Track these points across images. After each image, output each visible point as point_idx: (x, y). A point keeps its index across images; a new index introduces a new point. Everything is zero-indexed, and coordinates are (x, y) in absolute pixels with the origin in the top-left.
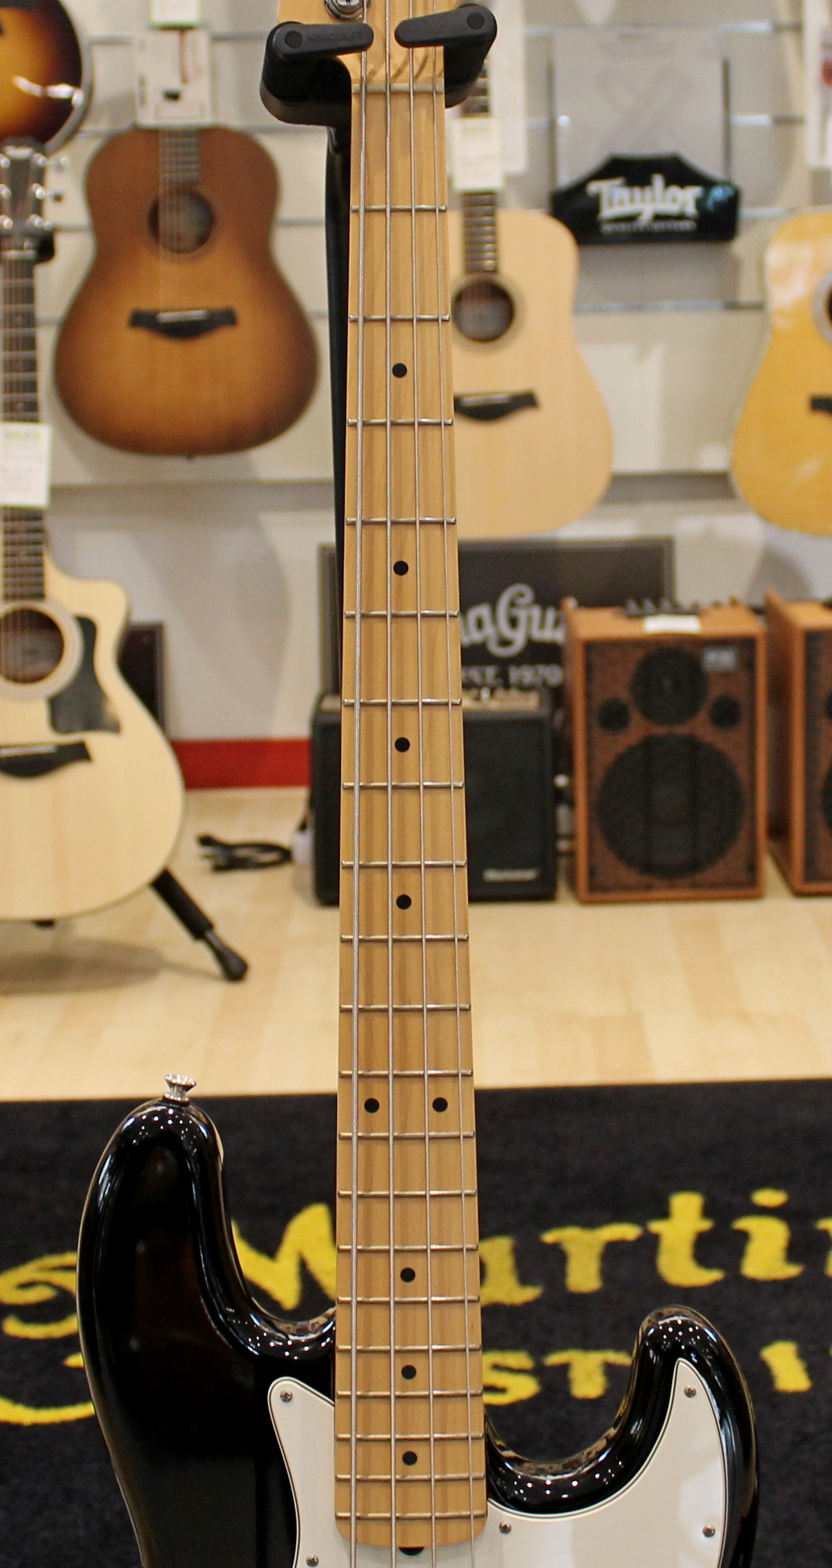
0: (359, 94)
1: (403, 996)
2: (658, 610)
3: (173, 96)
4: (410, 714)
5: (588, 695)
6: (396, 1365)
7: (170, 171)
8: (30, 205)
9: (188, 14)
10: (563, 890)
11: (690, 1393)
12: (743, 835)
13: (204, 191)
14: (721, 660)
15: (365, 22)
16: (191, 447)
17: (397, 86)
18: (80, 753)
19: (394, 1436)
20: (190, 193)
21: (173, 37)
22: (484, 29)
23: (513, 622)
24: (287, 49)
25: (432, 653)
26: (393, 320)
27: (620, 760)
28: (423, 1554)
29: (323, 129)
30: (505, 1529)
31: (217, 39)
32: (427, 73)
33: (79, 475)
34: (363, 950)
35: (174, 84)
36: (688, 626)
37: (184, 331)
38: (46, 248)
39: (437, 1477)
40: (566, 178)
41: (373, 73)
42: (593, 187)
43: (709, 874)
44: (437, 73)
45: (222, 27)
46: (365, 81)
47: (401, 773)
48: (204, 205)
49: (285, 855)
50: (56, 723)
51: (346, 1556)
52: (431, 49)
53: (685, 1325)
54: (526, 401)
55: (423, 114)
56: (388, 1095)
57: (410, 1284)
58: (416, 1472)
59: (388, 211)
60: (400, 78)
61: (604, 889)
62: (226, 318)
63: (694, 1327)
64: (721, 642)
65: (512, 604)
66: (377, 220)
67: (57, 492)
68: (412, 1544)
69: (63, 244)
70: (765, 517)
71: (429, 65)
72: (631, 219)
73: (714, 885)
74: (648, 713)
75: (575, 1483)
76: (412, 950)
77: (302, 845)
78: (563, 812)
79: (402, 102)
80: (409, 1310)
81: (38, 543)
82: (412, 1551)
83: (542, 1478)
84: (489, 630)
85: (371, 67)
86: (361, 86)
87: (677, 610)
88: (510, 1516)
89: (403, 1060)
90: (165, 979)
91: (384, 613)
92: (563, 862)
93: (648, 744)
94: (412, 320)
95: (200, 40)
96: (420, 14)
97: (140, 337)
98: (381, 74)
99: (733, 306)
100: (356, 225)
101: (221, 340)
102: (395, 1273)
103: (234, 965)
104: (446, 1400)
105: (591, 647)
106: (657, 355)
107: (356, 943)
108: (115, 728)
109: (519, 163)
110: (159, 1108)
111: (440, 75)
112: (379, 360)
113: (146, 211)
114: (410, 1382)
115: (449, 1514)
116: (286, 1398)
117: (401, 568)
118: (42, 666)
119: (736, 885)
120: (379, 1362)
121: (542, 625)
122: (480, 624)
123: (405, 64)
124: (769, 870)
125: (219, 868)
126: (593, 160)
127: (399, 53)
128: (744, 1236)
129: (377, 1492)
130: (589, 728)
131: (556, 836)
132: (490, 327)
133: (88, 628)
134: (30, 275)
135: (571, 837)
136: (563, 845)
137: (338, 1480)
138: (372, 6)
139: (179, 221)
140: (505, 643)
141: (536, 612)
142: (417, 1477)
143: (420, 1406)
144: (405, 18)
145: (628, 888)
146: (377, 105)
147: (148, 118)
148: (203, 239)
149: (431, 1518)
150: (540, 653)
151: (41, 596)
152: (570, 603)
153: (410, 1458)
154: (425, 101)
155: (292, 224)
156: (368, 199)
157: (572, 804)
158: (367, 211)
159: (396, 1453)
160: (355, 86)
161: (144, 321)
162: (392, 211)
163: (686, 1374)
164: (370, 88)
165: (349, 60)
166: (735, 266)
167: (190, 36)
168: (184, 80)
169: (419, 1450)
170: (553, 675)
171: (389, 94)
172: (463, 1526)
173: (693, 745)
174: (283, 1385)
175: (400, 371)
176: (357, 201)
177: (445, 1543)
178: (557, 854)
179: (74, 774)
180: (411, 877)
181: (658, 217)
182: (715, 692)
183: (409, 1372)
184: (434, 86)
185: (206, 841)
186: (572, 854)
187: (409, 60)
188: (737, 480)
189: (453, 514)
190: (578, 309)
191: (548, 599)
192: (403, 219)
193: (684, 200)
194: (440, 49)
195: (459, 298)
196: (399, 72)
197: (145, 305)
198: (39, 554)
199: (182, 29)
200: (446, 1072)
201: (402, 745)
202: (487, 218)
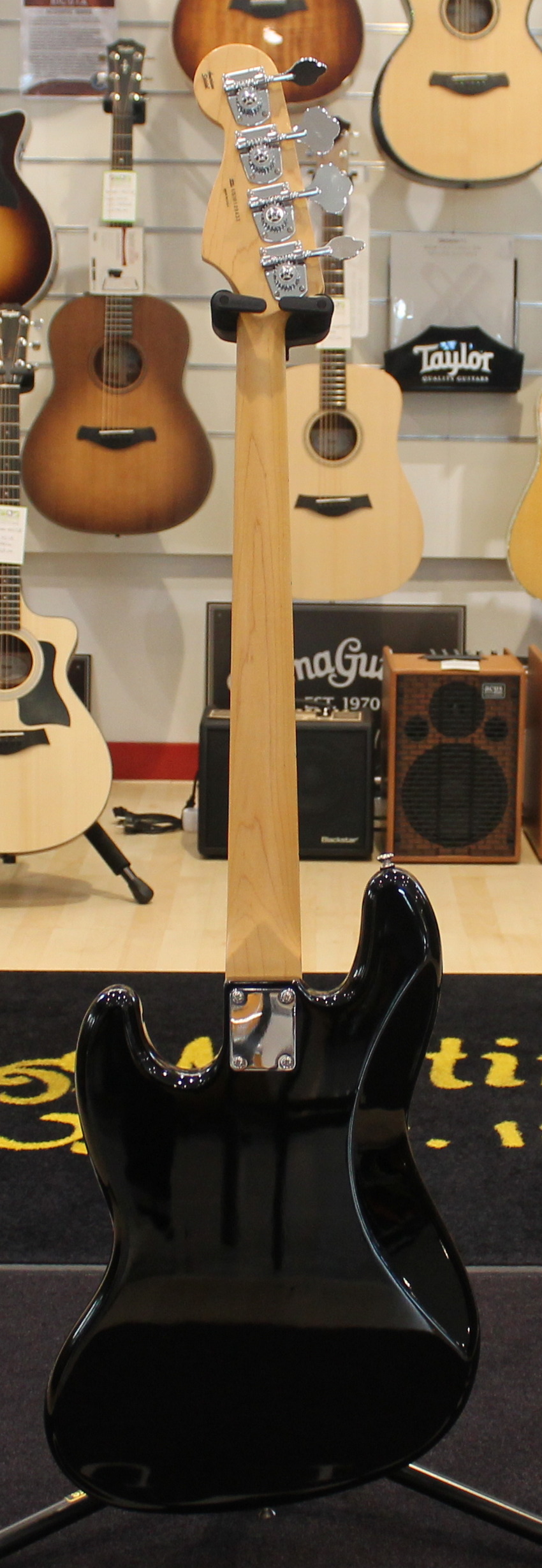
2: (451, 656)
3: (116, 274)
5: (399, 714)
7: (111, 328)
8: (17, 351)
9: (129, 216)
12: (506, 816)
13: (135, 342)
14: (495, 691)
16: (118, 527)
18: (41, 738)
20: (125, 344)
21: (119, 230)
23: (347, 664)
27: (420, 760)
31: (148, 231)
33: (37, 548)
35: (118, 266)
36: (473, 666)
37: (117, 443)
38: (27, 382)
40: (396, 342)
42: (416, 350)
43: (481, 845)
45: (150, 223)
48: (134, 351)
49: (176, 824)
50: (25, 717)
54: (362, 502)
62: (147, 435)
64: (495, 679)
65: (347, 651)
67: (27, 555)
69: (39, 377)
70: (532, 594)
72: (444, 372)
73: (484, 853)
74: (440, 729)
77: (190, 818)
78: (378, 801)
81: (16, 590)
84: (329, 669)
87: (465, 657)
90: (93, 900)
92: (376, 835)
93: (440, 749)
95: (136, 234)
97: (85, 447)
99: (515, 439)
101: (145, 450)
103: (143, 891)
105: (401, 678)
106: (458, 472)
108: (67, 721)
109: (363, 332)
113: (93, 357)
118: (15, 677)
119: (501, 853)
121: (368, 669)
122: (323, 665)
124: (523, 844)
125: (129, 831)
126: (417, 331)
128: (489, 1063)
130: (398, 736)
131: (373, 818)
132: (338, 449)
133: (49, 650)
134: (17, 401)
135: (384, 818)
136: (377, 824)
139: (115, 363)
140: (341, 679)
141: (364, 657)
145: (422, 853)
147: (96, 289)
148: (132, 378)
150: (365, 687)
151: (17, 627)
152: (389, 651)
155: (195, 367)
157: (385, 796)
161: (88, 434)
166: (519, 408)
167: (129, 230)
168: (124, 264)
170: (374, 703)
173: (472, 750)
178: (374, 830)
179: (36, 753)
181: (462, 372)
182: (489, 714)
185: (119, 811)
186: (383, 830)
188: (513, 566)
190: (401, 439)
191: (372, 648)
193: (483, 360)
195: (317, 425)
197: (90, 424)
198: (17, 598)
199: (125, 226)
202: (339, 371)
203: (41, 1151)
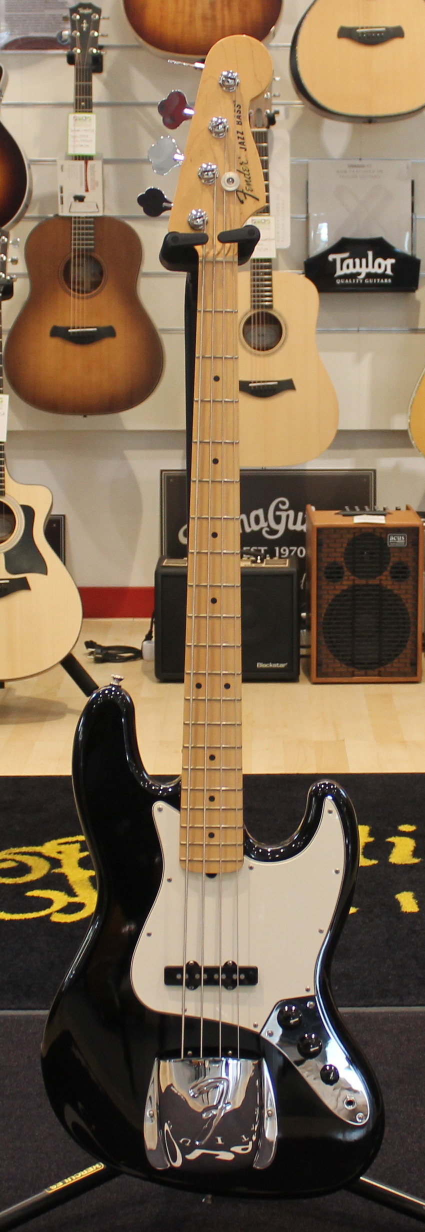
0: (202, 262)
1: (213, 640)
2: (363, 511)
3: (80, 199)
4: (218, 523)
5: (318, 559)
6: (207, 796)
7: (77, 244)
9: (90, 151)
10: (302, 675)
11: (330, 812)
12: (409, 644)
13: (96, 255)
14: (397, 540)
15: (205, 232)
16: (86, 409)
17: (219, 259)
18: (24, 585)
19: (205, 825)
20: (89, 257)
21: (82, 163)
22: (255, 236)
23: (278, 520)
24: (173, 244)
25: (227, 498)
26: (214, 358)
27: (337, 598)
28: (217, 878)
29: (186, 273)
30: (251, 868)
32: (231, 254)
33: (19, 427)
34: (197, 620)
35: (81, 192)
36: (380, 520)
37: (84, 339)
38: (8, 291)
39: (223, 843)
40: (313, 253)
41: (208, 253)
42: (331, 257)
43: (388, 667)
44: (235, 253)
46: (205, 257)
47: (214, 547)
48: (97, 263)
49: (137, 654)
50: (10, 568)
51: (183, 878)
52: (232, 244)
53: (329, 785)
54: (287, 385)
55: (229, 271)
56: (206, 682)
57: (213, 761)
58: (214, 841)
59: (213, 312)
60: (220, 255)
61: (326, 675)
62: (110, 332)
63: (334, 786)
64: (398, 530)
65: (277, 508)
66: (209, 316)
67: (10, 433)
68: (212, 872)
69: (16, 286)
71: (231, 250)
72: (354, 276)
73: (391, 674)
74: (354, 572)
75: (282, 851)
76: (217, 622)
77: (148, 649)
78: (304, 632)
79: (220, 266)
80: (213, 772)
81: (1, 463)
82: (211, 876)
83: (266, 848)
84: (263, 523)
85: (207, 250)
86: (203, 259)
87: (374, 512)
88: (253, 863)
89: (212, 666)
90: (69, 717)
91: (208, 480)
92: (302, 660)
93: (354, 588)
94: (222, 358)
95: (96, 165)
96: (228, 229)
97: (56, 342)
98: (211, 254)
99: (414, 331)
100: (200, 317)
101: (106, 345)
102: (207, 758)
104: (227, 811)
105: (320, 530)
106: (368, 358)
107: (193, 618)
108: (45, 571)
109: (286, 243)
110: (108, 688)
111: (236, 255)
112: (208, 374)
113: (62, 268)
114: (212, 803)
115: (228, 859)
116: (160, 810)
117: (216, 461)
118: (2, 535)
119: (405, 674)
120: (199, 794)
121: (295, 523)
122: (257, 520)
123: (221, 249)
125: (98, 661)
127: (219, 245)
128: (392, 845)
129: (197, 849)
130: (318, 579)
131: (300, 646)
132: (267, 341)
133: (29, 512)
135: (308, 647)
136: (303, 651)
137: (181, 844)
138: (208, 224)
139: (80, 273)
140: (273, 532)
141: (291, 513)
142: (214, 843)
143: (216, 813)
144: (222, 231)
145: (341, 675)
146: (209, 267)
147: (64, 212)
148: (95, 285)
149: (219, 861)
150: (293, 538)
151: (2, 494)
152: (312, 508)
153: (211, 835)
154: (230, 265)
156: (205, 307)
157: (309, 628)
158: (204, 311)
159: (206, 833)
160: (200, 259)
161: (59, 332)
162: (215, 312)
163: (329, 803)
164: (207, 260)
165: (198, 248)
166: (417, 304)
167: (90, 162)
168: (87, 190)
169: (216, 832)
170: (301, 552)
171: (214, 262)
172: (233, 864)
173: (380, 588)
174: (159, 804)
175: (217, 379)
176: (200, 307)
177: (226, 873)
178: (300, 657)
179: (20, 597)
180: (217, 590)
181: (369, 275)
182: (393, 560)
183: (212, 799)
184: (233, 259)
185: (90, 644)
186: (308, 656)
187: (223, 248)
188: (413, 436)
189: (238, 439)
190: (319, 332)
191: (298, 506)
192: (219, 316)
193: (386, 265)
194: (236, 244)
195: (248, 322)
196: (219, 253)
197: (60, 324)
198: (1, 469)
199: (87, 159)
200: (230, 672)
201: (215, 535)
202: (266, 277)
203: (26, 921)
